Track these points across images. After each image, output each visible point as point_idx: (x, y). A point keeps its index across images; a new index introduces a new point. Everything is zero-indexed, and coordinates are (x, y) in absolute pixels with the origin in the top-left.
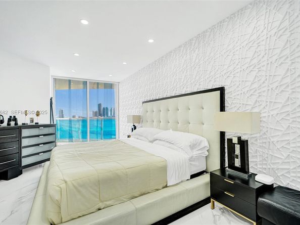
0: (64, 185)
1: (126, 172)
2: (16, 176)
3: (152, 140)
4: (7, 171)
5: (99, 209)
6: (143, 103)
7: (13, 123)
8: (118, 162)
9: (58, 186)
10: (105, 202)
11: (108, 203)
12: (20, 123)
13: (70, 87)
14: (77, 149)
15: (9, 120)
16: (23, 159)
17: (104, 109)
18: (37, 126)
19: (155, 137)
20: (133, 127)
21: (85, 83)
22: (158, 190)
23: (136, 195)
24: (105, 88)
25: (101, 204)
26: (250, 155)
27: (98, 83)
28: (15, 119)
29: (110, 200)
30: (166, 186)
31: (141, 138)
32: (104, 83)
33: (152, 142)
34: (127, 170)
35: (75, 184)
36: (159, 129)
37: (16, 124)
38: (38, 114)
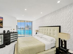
4: (7, 43)
6: (39, 27)
15: (8, 31)
16: (11, 40)
17: (28, 26)
18: (14, 33)
20: (36, 33)
22: (43, 51)
26: (67, 44)
27: (27, 21)
28: (9, 31)
37: (9, 32)
38: (14, 30)
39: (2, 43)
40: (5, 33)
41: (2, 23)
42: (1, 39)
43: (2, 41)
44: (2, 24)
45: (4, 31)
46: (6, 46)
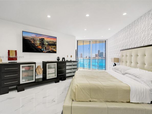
0: (77, 87)
1: (104, 88)
2: (64, 80)
3: (124, 73)
4: (62, 78)
5: (90, 101)
6: (121, 50)
7: (64, 60)
8: (101, 82)
9: (75, 87)
10: (93, 99)
11: (94, 100)
12: (66, 60)
13: (83, 44)
14: (84, 73)
15: (63, 59)
16: (66, 74)
17: (101, 53)
18: (71, 61)
19: (126, 72)
20: (114, 64)
21: (90, 42)
22: (123, 102)
23: (109, 101)
24: (99, 43)
25: (91, 99)
27: (96, 41)
29: (95, 99)
30: (129, 102)
31: (117, 71)
32: (99, 41)
33: (124, 74)
34: (104, 87)
35: (81, 87)
36: (130, 67)
37: (65, 60)
38: (71, 56)
39: (55, 76)
40: (59, 61)
41: (56, 45)
42: (54, 69)
43: (55, 73)
44: (56, 47)
45: (58, 57)
46: (60, 81)
